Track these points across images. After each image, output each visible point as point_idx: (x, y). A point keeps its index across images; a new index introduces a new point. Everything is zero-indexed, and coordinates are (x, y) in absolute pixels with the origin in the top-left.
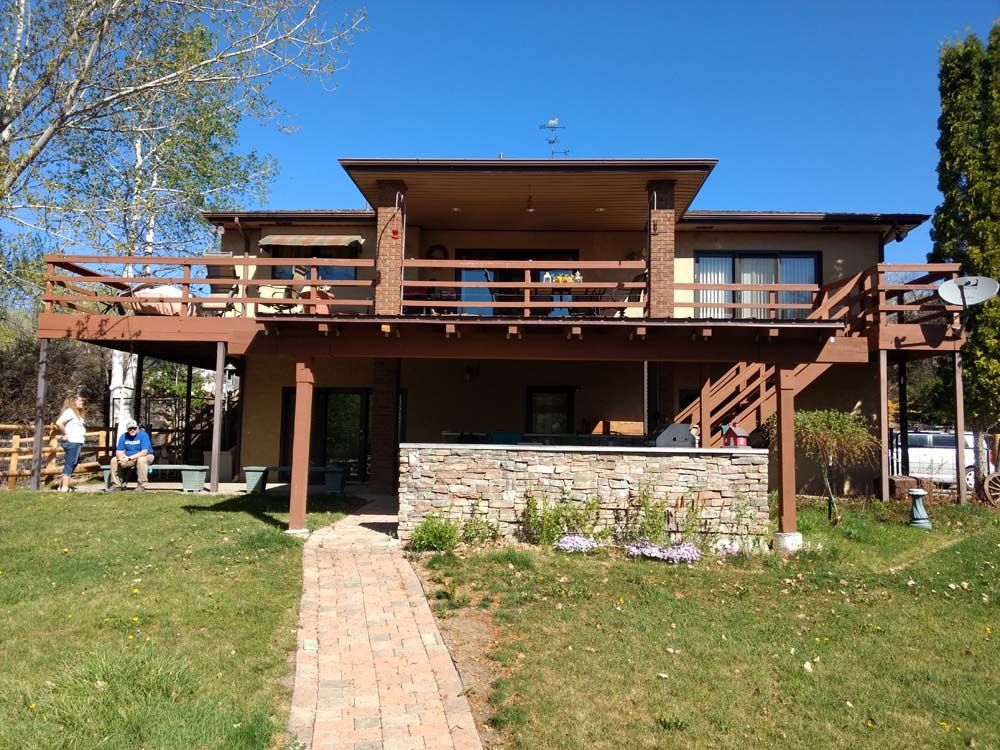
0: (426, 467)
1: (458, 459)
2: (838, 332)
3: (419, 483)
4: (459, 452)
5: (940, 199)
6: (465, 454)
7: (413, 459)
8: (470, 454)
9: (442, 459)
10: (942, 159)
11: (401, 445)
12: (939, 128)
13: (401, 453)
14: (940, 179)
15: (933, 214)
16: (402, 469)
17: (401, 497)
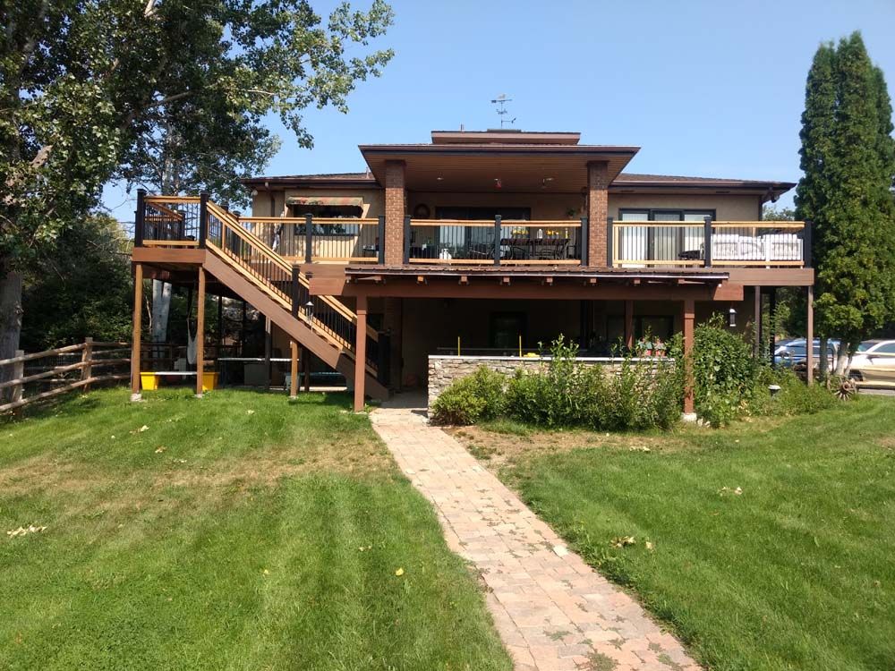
0: (446, 371)
1: (468, 366)
2: (723, 281)
3: (442, 382)
4: (469, 362)
5: (803, 175)
6: (472, 363)
7: (438, 365)
8: (476, 363)
9: (457, 365)
10: (804, 146)
11: (430, 357)
12: (802, 122)
13: (430, 361)
14: (802, 160)
15: (798, 182)
16: (430, 372)
17: (430, 391)
